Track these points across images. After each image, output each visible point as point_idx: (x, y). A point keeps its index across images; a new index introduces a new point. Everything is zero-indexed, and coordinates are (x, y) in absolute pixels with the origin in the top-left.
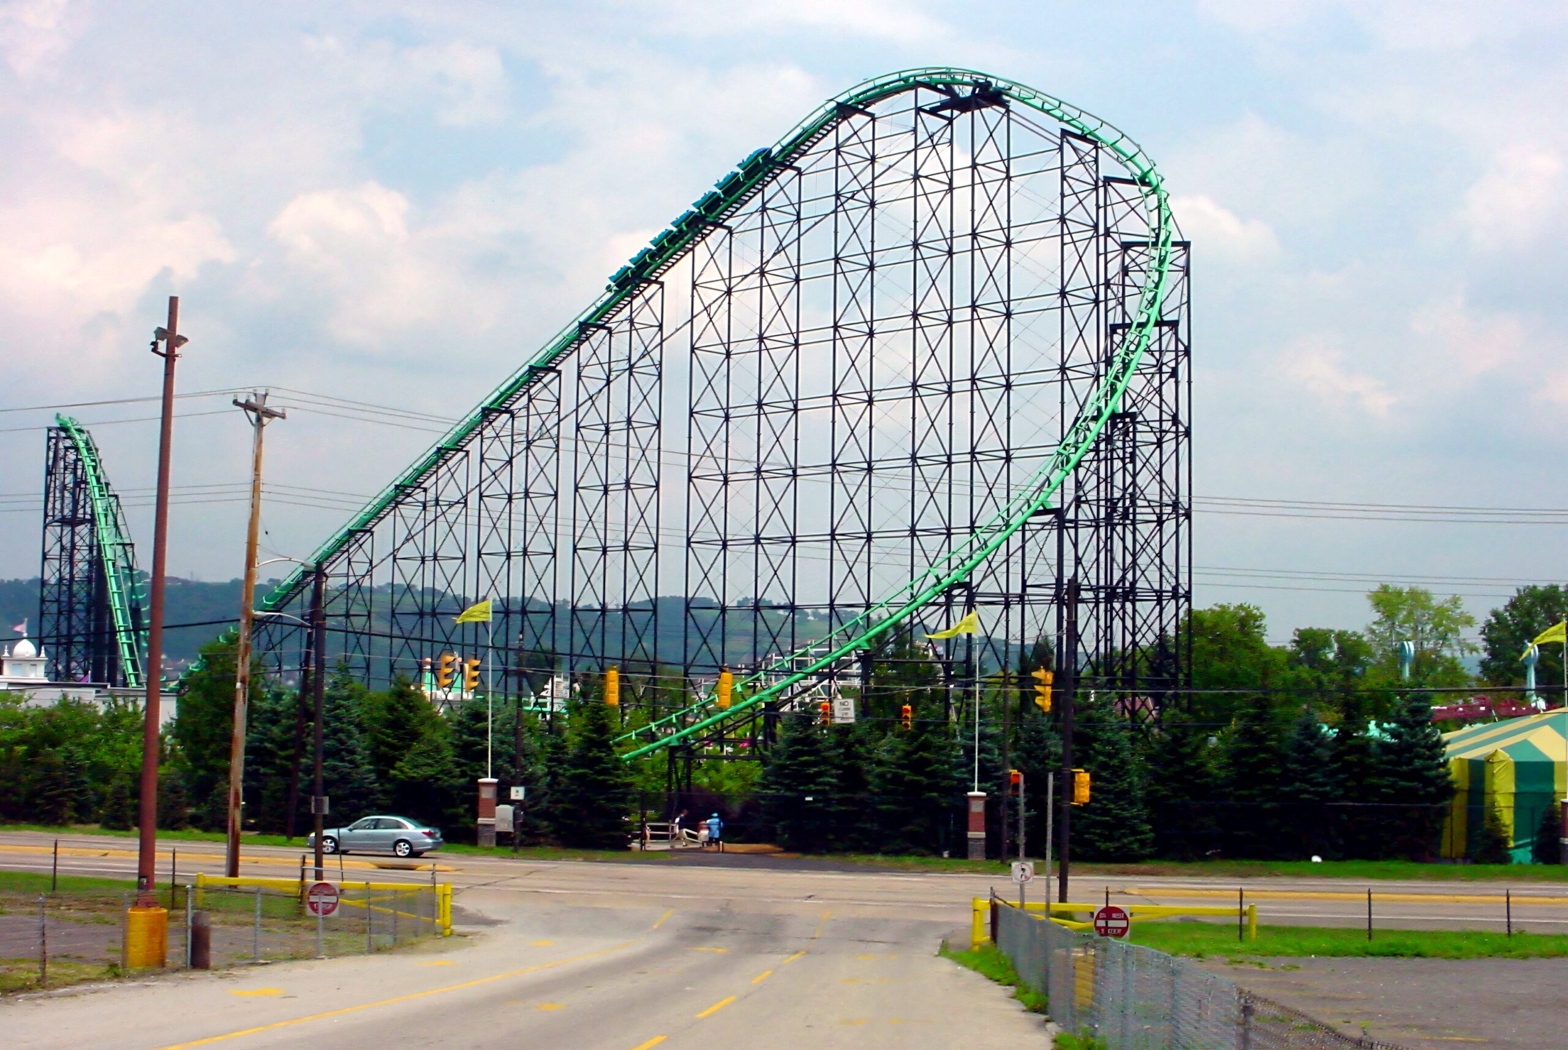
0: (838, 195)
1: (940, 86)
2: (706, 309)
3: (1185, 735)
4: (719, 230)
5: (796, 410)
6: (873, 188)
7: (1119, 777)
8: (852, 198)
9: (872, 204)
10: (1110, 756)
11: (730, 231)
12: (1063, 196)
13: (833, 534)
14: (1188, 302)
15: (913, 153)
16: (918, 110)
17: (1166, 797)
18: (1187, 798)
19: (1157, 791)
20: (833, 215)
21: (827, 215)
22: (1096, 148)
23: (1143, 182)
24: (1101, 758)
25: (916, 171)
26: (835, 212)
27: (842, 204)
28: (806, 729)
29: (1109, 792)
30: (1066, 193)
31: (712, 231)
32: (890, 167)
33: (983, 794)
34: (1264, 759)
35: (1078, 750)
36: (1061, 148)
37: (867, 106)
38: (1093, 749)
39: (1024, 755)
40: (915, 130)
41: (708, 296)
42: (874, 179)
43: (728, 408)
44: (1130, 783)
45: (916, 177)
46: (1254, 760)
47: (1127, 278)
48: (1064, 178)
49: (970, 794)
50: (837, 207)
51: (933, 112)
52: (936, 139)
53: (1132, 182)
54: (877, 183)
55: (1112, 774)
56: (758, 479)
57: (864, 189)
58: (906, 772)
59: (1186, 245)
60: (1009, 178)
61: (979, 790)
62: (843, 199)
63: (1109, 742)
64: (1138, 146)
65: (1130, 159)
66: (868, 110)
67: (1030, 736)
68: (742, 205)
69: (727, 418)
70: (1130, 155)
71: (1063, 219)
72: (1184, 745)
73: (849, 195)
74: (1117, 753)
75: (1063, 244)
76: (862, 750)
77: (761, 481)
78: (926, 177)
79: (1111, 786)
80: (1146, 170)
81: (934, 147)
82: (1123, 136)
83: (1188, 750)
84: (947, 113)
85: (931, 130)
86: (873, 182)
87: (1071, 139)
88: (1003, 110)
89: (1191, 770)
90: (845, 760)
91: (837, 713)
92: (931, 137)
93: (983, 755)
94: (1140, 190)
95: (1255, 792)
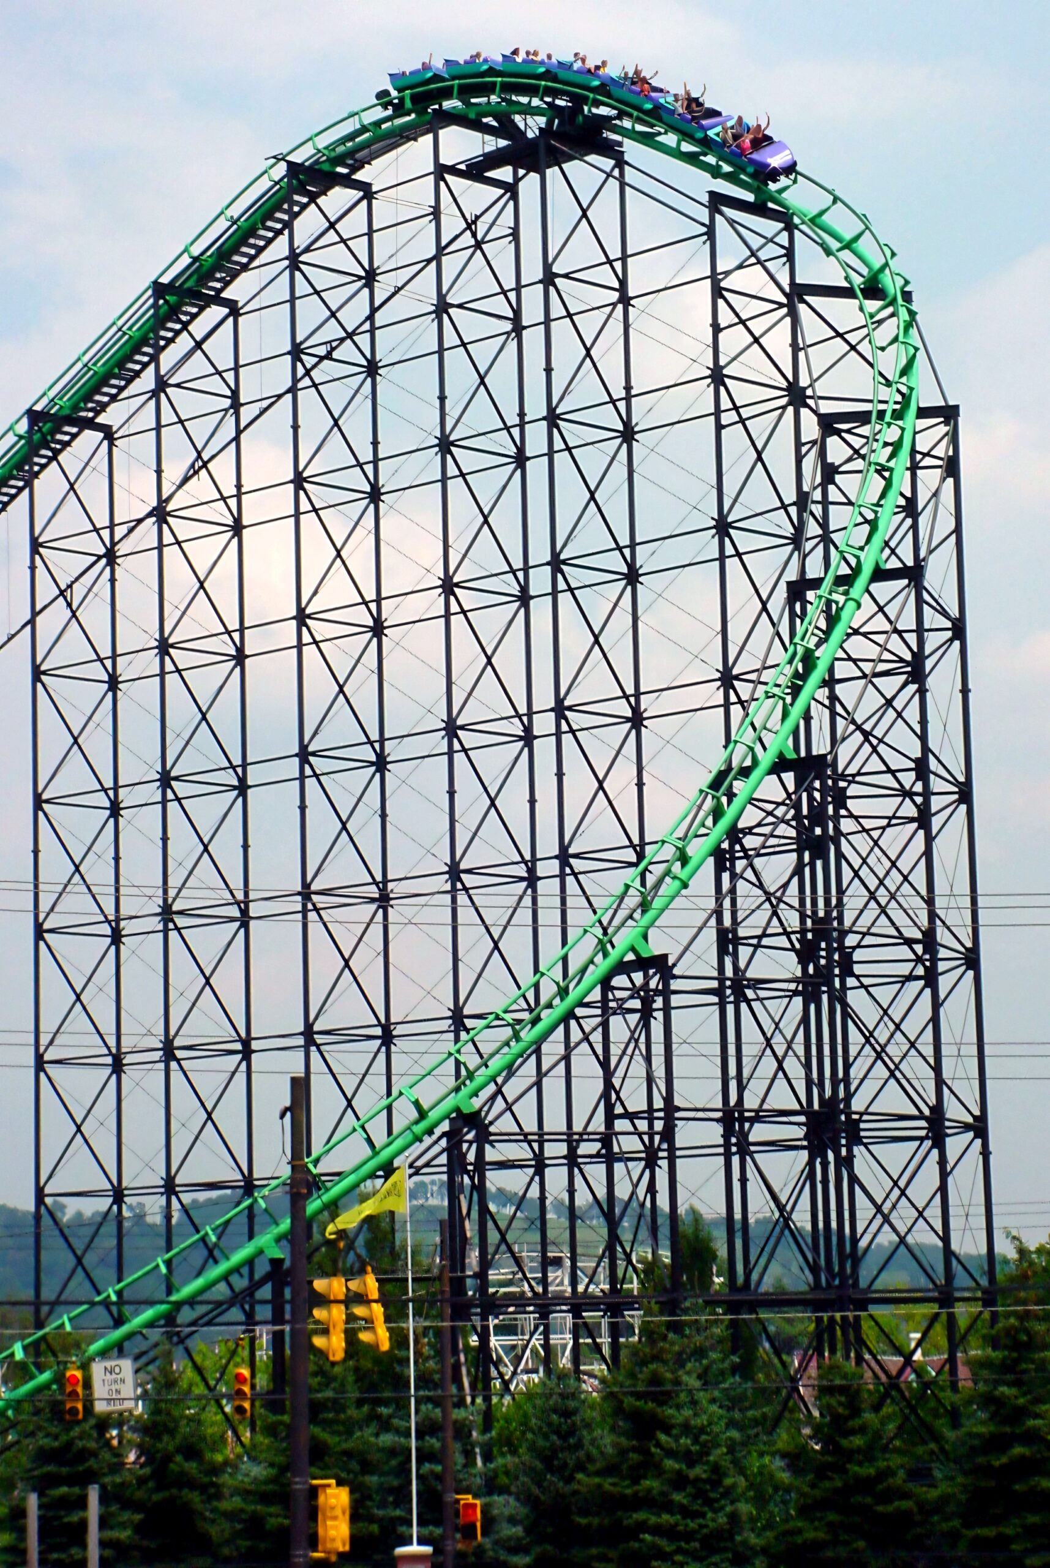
0: (296, 352)
1: (489, 120)
2: (62, 593)
3: (855, 1411)
4: (87, 433)
5: (242, 788)
6: (372, 331)
7: (709, 1503)
8: (328, 356)
9: (372, 368)
10: (691, 1459)
11: (109, 434)
12: (717, 329)
13: (309, 1033)
14: (958, 530)
15: (434, 264)
16: (441, 171)
17: (817, 1546)
18: (861, 1544)
19: (800, 1531)
20: (289, 396)
21: (279, 397)
22: (790, 227)
23: (873, 290)
24: (670, 1464)
25: (441, 296)
26: (293, 390)
27: (308, 373)
28: (68, 1430)
29: (689, 1536)
30: (723, 322)
31: (74, 436)
32: (398, 290)
33: (427, 1549)
34: (1023, 1457)
35: (634, 1449)
36: (710, 233)
37: (355, 169)
38: (658, 1445)
39: (538, 1465)
40: (436, 213)
41: (66, 566)
42: (374, 310)
43: (116, 787)
44: (734, 1517)
45: (442, 308)
46: (1004, 1460)
47: (831, 488)
48: (718, 292)
49: (401, 1550)
50: (295, 380)
51: (476, 171)
52: (481, 228)
53: (847, 293)
54: (380, 318)
55: (695, 1497)
56: (166, 931)
57: (350, 336)
58: (272, 1509)
59: (949, 414)
60: (625, 300)
61: (420, 1542)
62: (309, 361)
63: (686, 1428)
64: (863, 218)
65: (848, 246)
66: (359, 176)
67: (550, 1424)
68: (129, 381)
69: (115, 810)
70: (848, 237)
71: (718, 377)
72: (853, 1432)
73: (322, 351)
74: (705, 1452)
75: (719, 427)
76: (192, 1467)
77: (173, 935)
78: (460, 306)
79: (692, 1525)
80: (877, 265)
81: (478, 245)
82: (836, 199)
83: (857, 1441)
84: (504, 173)
85: (470, 212)
86: (371, 318)
87: (729, 212)
88: (608, 163)
89: (865, 1485)
90: (158, 1489)
91: (99, 1390)
92: (471, 225)
93: (427, 1467)
94: (861, 309)
95: (1009, 1531)
